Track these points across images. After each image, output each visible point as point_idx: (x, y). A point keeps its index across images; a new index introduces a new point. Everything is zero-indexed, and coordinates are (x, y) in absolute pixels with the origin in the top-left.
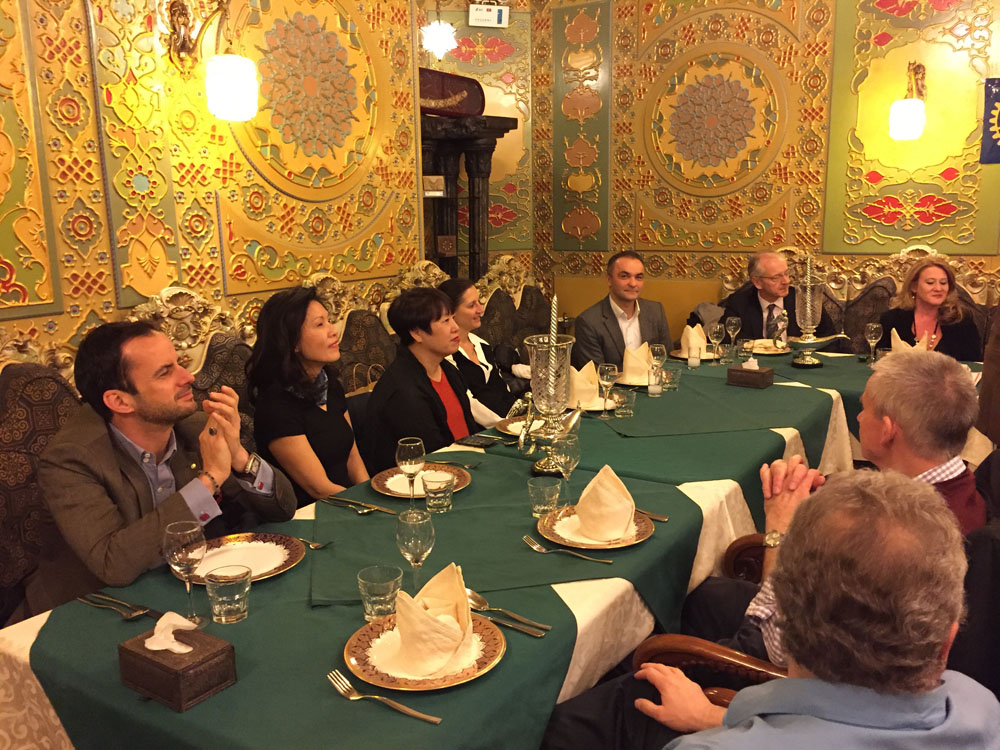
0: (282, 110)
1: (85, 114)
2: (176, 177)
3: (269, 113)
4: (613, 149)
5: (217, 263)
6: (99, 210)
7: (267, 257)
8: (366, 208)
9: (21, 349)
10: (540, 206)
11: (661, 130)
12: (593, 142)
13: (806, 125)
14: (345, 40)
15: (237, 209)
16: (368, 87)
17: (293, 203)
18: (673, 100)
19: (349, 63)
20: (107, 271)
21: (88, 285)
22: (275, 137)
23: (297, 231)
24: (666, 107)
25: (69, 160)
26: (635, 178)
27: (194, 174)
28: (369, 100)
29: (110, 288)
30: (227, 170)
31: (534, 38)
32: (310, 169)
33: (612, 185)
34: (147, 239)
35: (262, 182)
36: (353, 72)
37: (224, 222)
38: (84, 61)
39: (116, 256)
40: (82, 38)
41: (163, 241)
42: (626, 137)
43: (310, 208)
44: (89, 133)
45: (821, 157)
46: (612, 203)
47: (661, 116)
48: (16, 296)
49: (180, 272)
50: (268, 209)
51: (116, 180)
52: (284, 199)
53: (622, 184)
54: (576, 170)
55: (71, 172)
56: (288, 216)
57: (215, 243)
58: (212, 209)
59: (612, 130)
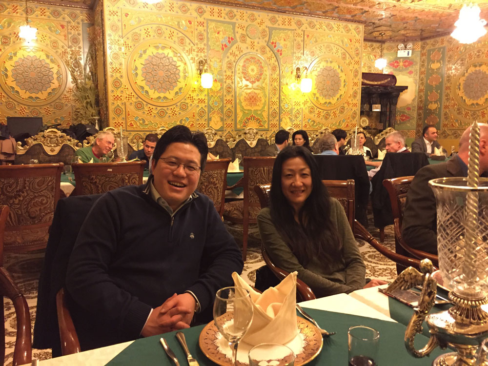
0: (320, 89)
1: (277, 92)
2: (294, 104)
3: (317, 90)
4: (444, 95)
5: (301, 123)
6: (278, 111)
7: (312, 123)
8: (341, 112)
9: (262, 136)
10: (419, 115)
11: (460, 89)
12: (437, 93)
14: (339, 71)
15: (307, 111)
16: (345, 81)
17: (321, 110)
18: (464, 78)
19: (340, 76)
20: (278, 123)
21: (274, 126)
22: (318, 95)
23: (321, 118)
24: (462, 81)
25: (273, 101)
26: (451, 104)
27: (297, 104)
28: (345, 85)
29: (278, 127)
30: (305, 103)
31: (421, 59)
32: (326, 103)
33: (443, 107)
34: (286, 117)
35: (313, 105)
36: (340, 78)
37: (303, 114)
38: (278, 82)
39: (280, 120)
40: (278, 77)
41: (290, 118)
42: (448, 91)
43: (325, 112)
44: (278, 96)
46: (442, 113)
47: (460, 84)
48: (261, 126)
49: (292, 125)
50: (314, 112)
51: (282, 105)
52: (318, 109)
53: (446, 107)
54: (431, 102)
55: (273, 103)
56: (319, 113)
57: (301, 119)
58: (301, 111)
59: (444, 88)
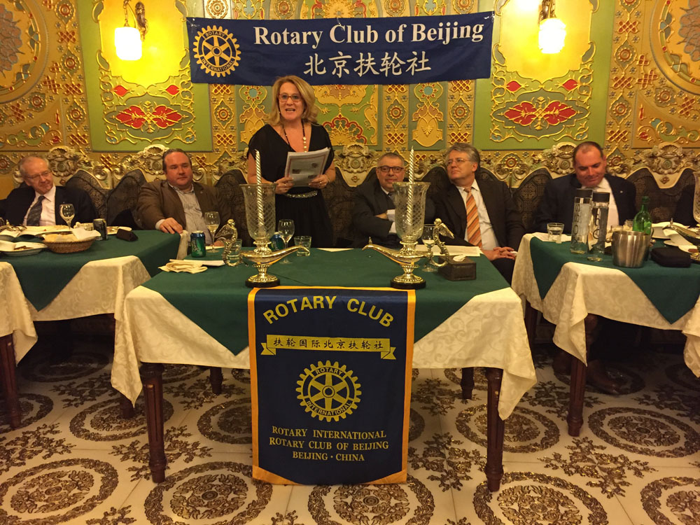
13: (63, 45)
45: (79, 72)
